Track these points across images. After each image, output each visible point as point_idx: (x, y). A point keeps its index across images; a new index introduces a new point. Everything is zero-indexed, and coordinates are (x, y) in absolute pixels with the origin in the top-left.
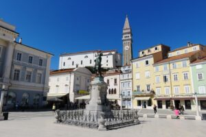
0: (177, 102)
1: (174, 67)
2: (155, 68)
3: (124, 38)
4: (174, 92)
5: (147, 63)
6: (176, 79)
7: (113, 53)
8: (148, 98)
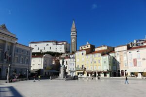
0: (95, 73)
1: (95, 57)
2: (86, 57)
3: (71, 34)
4: (94, 69)
5: (83, 54)
6: (95, 62)
7: (65, 43)
8: (82, 71)
